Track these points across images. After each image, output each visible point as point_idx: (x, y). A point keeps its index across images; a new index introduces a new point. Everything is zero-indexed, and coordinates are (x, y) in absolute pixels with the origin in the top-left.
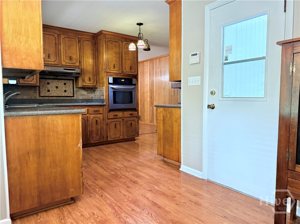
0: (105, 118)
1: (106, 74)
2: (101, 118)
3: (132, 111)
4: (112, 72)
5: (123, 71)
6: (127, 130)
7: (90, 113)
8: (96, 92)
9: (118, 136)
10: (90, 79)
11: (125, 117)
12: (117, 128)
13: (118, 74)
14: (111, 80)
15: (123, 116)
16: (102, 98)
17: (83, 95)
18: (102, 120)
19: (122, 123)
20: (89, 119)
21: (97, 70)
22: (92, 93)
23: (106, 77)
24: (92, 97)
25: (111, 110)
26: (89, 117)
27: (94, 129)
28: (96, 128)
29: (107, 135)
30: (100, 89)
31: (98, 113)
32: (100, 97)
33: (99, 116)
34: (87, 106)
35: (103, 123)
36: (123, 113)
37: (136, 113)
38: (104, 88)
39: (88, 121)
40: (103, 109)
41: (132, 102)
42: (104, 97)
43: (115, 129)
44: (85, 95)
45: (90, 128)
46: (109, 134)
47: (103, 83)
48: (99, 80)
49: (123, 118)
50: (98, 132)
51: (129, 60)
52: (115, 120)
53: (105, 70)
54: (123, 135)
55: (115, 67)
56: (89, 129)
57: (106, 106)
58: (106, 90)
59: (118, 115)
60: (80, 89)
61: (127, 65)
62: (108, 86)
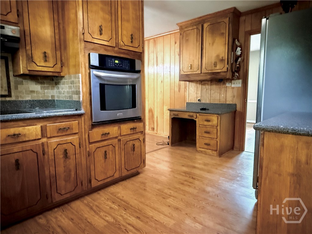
0: (84, 144)
1: (83, 44)
2: (76, 143)
3: (135, 122)
4: (96, 41)
5: (117, 42)
6: (127, 159)
7: (49, 136)
8: (61, 86)
9: (110, 173)
10: (45, 56)
11: (122, 134)
12: (109, 158)
13: (109, 48)
14: (95, 61)
15: (119, 133)
16: (75, 98)
17: (33, 92)
18: (77, 146)
19: (117, 148)
20: (46, 149)
21: (62, 38)
22: (53, 88)
23: (83, 53)
24: (52, 96)
25: (95, 125)
26: (46, 144)
27: (61, 169)
28: (64, 167)
29: (89, 177)
30: (70, 78)
31: (68, 132)
32: (71, 97)
33: (70, 138)
34: (42, 120)
35: (80, 153)
36: (118, 128)
37: (141, 124)
38: (80, 77)
39: (44, 154)
40: (79, 123)
41: (134, 106)
42: (79, 98)
43: (105, 161)
44: (37, 92)
45: (51, 168)
46: (93, 173)
47: (77, 66)
48: (68, 60)
49: (119, 138)
50: (70, 175)
51: (128, 21)
52: (105, 143)
53: (82, 37)
54: (119, 170)
55: (103, 32)
56: (47, 173)
57: (86, 117)
58: (84, 81)
59: (110, 132)
60: (25, 79)
61: (125, 32)
62: (90, 74)
